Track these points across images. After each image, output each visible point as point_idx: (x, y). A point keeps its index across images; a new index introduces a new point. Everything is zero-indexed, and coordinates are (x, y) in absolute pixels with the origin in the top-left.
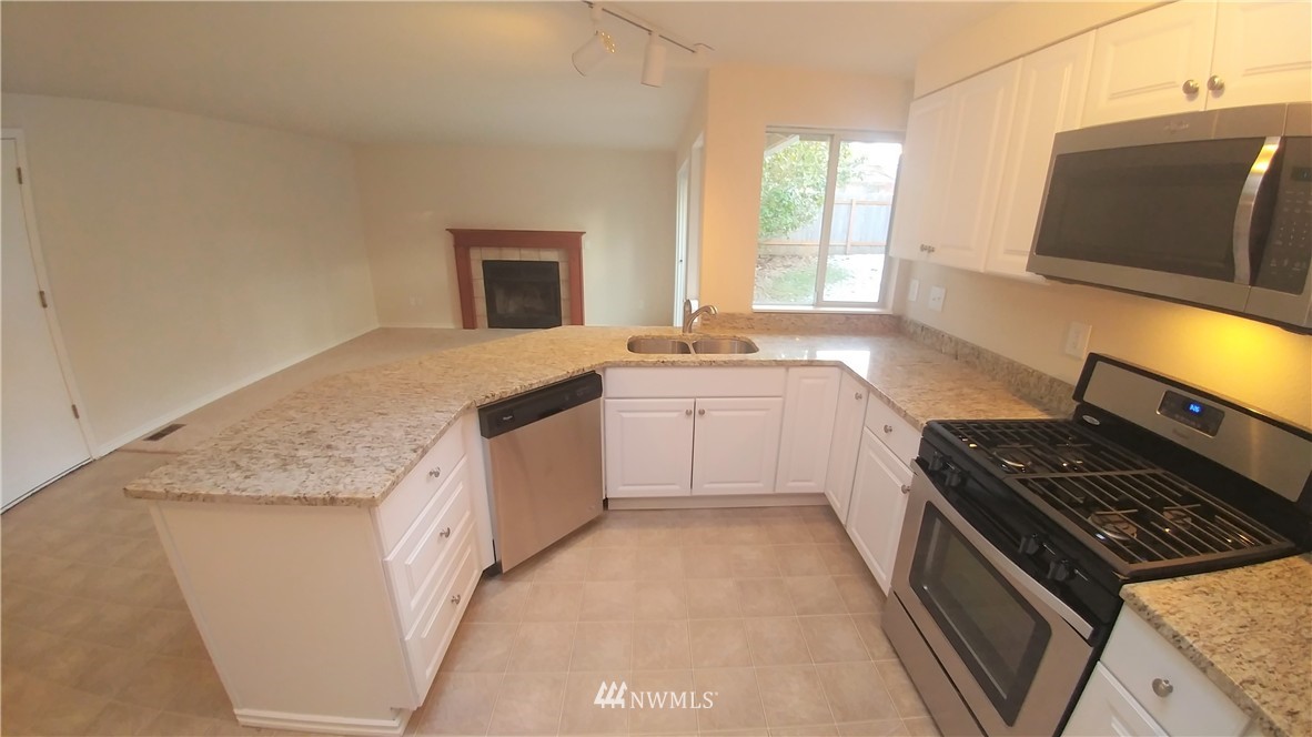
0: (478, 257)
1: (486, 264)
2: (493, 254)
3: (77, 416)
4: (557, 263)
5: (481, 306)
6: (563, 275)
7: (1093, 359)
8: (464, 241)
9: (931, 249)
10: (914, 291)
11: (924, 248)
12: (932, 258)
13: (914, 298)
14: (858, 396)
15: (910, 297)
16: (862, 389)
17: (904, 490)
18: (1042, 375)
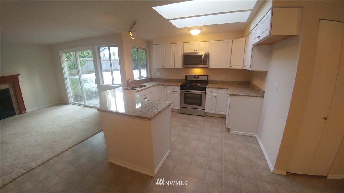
4: (9, 89)
6: (12, 93)
7: (186, 75)
9: (164, 66)
10: (153, 74)
11: (162, 66)
12: (165, 67)
13: (153, 75)
14: (164, 88)
15: (152, 75)
16: (165, 86)
17: (179, 94)
18: (179, 79)
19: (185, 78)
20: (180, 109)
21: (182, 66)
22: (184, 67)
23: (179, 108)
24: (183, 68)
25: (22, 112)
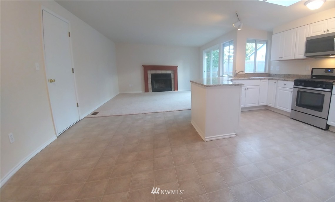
0: (150, 73)
1: (152, 75)
2: (154, 72)
3: (78, 106)
4: (171, 74)
5: (150, 86)
6: (172, 77)
7: (313, 69)
8: (146, 68)
9: (282, 58)
11: (280, 58)
14: (275, 82)
15: (271, 70)
16: (276, 81)
17: (292, 92)
18: (303, 75)
19: (310, 73)
20: (290, 112)
21: (304, 55)
22: (307, 57)
23: (289, 110)
24: (305, 57)
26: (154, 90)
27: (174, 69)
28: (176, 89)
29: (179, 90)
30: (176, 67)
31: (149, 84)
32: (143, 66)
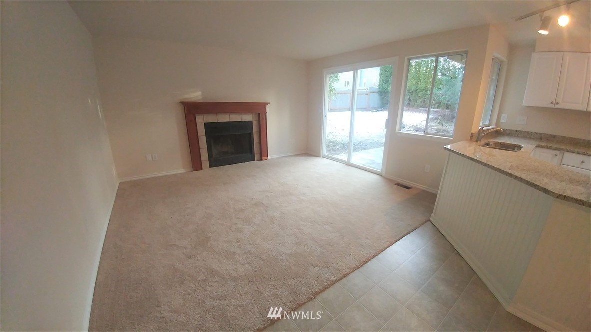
0: (202, 121)
1: (207, 126)
2: (212, 119)
4: (252, 122)
5: (204, 154)
6: (255, 129)
9: (558, 103)
10: (504, 119)
11: (552, 103)
12: (557, 107)
13: (505, 121)
14: (556, 155)
15: (502, 121)
16: (557, 152)
25: (264, 159)
26: (215, 162)
27: (259, 111)
28: (264, 154)
29: (270, 157)
30: (264, 105)
31: (201, 150)
32: (182, 103)
